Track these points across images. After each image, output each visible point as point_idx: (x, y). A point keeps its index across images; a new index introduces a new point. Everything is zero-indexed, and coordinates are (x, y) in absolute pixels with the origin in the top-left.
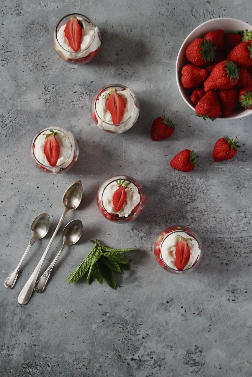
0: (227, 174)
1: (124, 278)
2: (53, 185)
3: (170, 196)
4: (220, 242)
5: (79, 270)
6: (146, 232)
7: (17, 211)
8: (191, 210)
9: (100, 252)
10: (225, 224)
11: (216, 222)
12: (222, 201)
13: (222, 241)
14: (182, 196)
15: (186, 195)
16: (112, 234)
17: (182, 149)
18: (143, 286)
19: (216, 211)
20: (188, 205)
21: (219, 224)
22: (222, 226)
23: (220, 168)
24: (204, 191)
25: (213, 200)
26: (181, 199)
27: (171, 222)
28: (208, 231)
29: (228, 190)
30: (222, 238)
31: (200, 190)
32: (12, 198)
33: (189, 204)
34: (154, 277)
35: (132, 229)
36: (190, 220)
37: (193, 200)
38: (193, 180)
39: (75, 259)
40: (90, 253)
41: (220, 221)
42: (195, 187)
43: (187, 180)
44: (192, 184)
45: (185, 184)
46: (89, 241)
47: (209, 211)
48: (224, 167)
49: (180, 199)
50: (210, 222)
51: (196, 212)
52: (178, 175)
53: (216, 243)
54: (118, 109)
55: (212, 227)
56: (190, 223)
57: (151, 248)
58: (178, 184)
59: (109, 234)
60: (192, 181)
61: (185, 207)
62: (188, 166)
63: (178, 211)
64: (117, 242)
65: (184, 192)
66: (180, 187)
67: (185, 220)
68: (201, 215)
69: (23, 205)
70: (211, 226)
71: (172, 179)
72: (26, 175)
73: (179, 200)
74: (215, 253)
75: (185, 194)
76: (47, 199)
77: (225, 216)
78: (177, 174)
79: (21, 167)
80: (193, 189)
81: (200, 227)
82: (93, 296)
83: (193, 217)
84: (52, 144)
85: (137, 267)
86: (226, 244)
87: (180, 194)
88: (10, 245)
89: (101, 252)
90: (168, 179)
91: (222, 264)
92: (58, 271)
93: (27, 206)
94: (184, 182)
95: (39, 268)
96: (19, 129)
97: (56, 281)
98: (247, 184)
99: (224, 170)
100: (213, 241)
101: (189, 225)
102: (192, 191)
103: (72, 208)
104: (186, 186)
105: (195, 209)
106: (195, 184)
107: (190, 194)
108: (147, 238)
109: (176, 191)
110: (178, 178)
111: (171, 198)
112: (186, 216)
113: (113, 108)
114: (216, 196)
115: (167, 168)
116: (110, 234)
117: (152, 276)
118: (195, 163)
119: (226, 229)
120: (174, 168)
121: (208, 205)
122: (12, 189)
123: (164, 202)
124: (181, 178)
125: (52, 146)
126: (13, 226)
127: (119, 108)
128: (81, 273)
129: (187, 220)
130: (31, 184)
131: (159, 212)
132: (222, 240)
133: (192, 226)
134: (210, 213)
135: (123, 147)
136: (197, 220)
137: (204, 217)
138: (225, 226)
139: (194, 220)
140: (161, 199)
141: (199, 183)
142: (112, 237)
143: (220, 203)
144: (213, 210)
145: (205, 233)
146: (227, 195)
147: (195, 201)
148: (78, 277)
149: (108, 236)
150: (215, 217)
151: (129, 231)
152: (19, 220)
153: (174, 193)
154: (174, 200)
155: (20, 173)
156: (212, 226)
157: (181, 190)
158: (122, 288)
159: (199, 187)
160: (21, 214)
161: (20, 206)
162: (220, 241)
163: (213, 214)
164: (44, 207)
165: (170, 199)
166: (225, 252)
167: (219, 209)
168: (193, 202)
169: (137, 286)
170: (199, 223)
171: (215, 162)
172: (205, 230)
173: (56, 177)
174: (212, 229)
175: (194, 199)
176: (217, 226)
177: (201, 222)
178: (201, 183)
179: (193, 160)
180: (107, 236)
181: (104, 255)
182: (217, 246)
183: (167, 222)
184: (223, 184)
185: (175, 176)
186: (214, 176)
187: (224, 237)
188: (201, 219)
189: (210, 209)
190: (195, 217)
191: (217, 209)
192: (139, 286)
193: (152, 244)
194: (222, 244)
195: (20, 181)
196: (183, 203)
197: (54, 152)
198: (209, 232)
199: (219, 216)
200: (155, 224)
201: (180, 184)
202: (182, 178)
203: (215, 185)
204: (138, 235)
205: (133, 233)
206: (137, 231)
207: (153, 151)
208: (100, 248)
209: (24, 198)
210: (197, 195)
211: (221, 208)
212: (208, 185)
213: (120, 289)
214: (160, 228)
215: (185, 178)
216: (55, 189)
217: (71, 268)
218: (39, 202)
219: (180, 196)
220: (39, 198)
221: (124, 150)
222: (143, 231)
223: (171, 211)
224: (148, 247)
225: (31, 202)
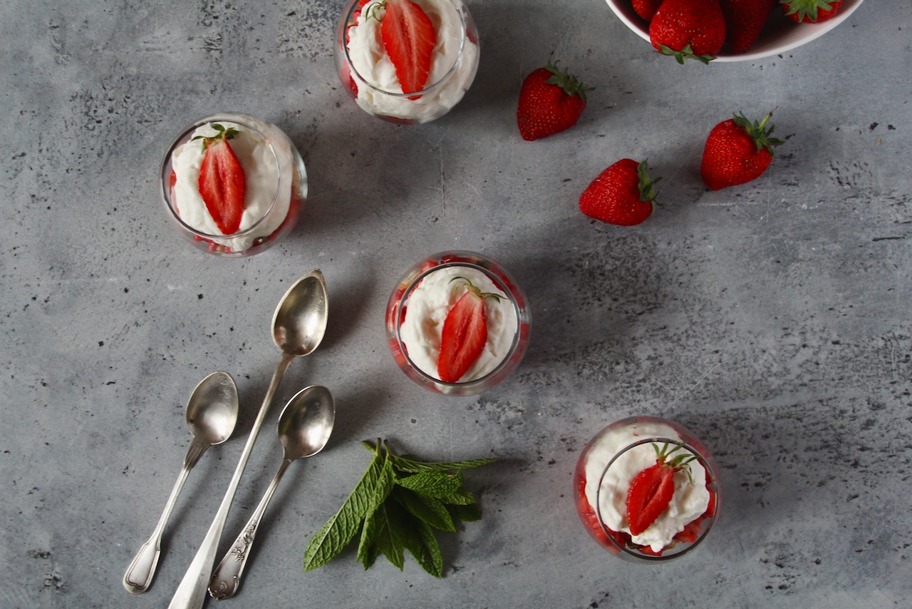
0: (744, 224)
1: (466, 545)
2: (245, 288)
3: (584, 299)
4: (735, 424)
5: (333, 530)
6: (520, 408)
7: (145, 367)
8: (648, 335)
9: (389, 474)
10: (749, 371)
11: (722, 366)
12: (735, 304)
13: (741, 418)
14: (618, 295)
15: (631, 292)
16: (423, 419)
17: (611, 160)
18: (521, 563)
19: (720, 332)
20: (638, 320)
21: (729, 370)
22: (739, 376)
23: (724, 207)
24: (682, 279)
25: (709, 303)
26: (616, 304)
27: (590, 375)
28: (699, 393)
29: (750, 271)
30: (740, 411)
31: (669, 277)
32: (129, 333)
33: (641, 318)
34: (553, 536)
35: (479, 403)
36: (646, 365)
37: (652, 306)
38: (648, 248)
39: (321, 496)
40: (361, 480)
41: (731, 362)
42: (654, 270)
43: (632, 248)
44: (646, 258)
45: (624, 262)
46: (356, 442)
47: (699, 335)
48: (734, 206)
49: (613, 307)
50: (703, 367)
51: (662, 340)
52: (605, 235)
53: (724, 427)
54: (414, 48)
55: (710, 382)
56: (647, 372)
57: (539, 453)
58: (604, 262)
59: (415, 418)
60: (646, 252)
61: (631, 326)
62: (634, 208)
63: (612, 341)
64: (438, 442)
65: (624, 285)
66: (612, 271)
67: (632, 366)
68: (678, 349)
69: (163, 350)
70: (706, 378)
71: (588, 248)
72: (166, 263)
73: (610, 309)
74: (721, 455)
75: (627, 289)
76: (228, 329)
77: (747, 347)
78: (600, 232)
79: (149, 241)
80: (650, 274)
81: (676, 382)
82: (379, 601)
83: (654, 355)
84: (220, 165)
85: (500, 511)
86: (752, 429)
87: (613, 290)
88: (131, 468)
89: (394, 475)
90: (576, 248)
91: (744, 485)
92: (274, 536)
93: (172, 353)
94: (623, 255)
95: (218, 530)
96: (138, 132)
97: (269, 565)
98: (803, 250)
99: (737, 214)
100: (717, 420)
101: (644, 380)
102: (648, 280)
103: (301, 351)
104: (630, 265)
105: (661, 332)
106: (653, 260)
107: (643, 290)
108: (525, 423)
109: (599, 282)
110: (604, 244)
111: (588, 303)
112: (635, 353)
113: (399, 45)
114: (718, 290)
115: (571, 216)
116: (418, 420)
117: (545, 532)
118: (654, 199)
119: (751, 383)
120: (592, 216)
121: (695, 318)
122: (127, 306)
123: (569, 316)
124: (612, 245)
125: (220, 171)
126: (137, 412)
127: (417, 45)
128: (338, 538)
129: (638, 366)
130: (180, 287)
131: (555, 347)
132: (741, 416)
133: (653, 380)
134: (703, 339)
135: (440, 165)
136: (665, 363)
137: (687, 353)
138: (749, 374)
139: (657, 363)
140: (559, 309)
141: (667, 257)
142: (424, 428)
143: (729, 309)
144: (710, 331)
145: (691, 398)
146: (748, 286)
147: (656, 308)
148: (333, 549)
149: (411, 424)
150: (717, 352)
151: (471, 408)
152: (152, 395)
153: (595, 288)
154: (598, 310)
155: (146, 258)
156: (711, 378)
157: (616, 278)
158: (461, 573)
159: (667, 265)
160: (157, 377)
161: (154, 353)
162: (735, 420)
163: (710, 343)
164: (222, 352)
165: (585, 307)
166: (750, 451)
167: (729, 326)
168: (651, 311)
169: (505, 564)
170: (672, 370)
171: (707, 190)
172: (692, 392)
173: (250, 265)
174: (711, 387)
175: (655, 304)
176: (725, 378)
177: (679, 368)
178: (672, 256)
179: (648, 188)
180: (408, 427)
181: (403, 485)
182: (727, 434)
183: (579, 374)
184: (734, 253)
185: (595, 239)
186: (708, 231)
187: (746, 409)
188: (678, 359)
189: (703, 327)
190: (661, 356)
191: (722, 327)
192: (511, 565)
193: (542, 440)
194: (743, 429)
195: (148, 280)
196: (624, 316)
197: (229, 190)
198: (702, 396)
199: (730, 347)
200: (544, 383)
201: (611, 261)
202: (616, 243)
203: (713, 257)
204: (499, 418)
205: (482, 412)
206: (495, 405)
207: (526, 169)
208: (391, 463)
209: (164, 331)
210: (662, 289)
211: (732, 323)
212: (693, 258)
213: (455, 576)
214: (561, 394)
215: (625, 243)
216: (249, 298)
217: (312, 525)
218: (208, 339)
219: (613, 296)
220: (205, 328)
221: (442, 171)
222: (513, 404)
223: (590, 342)
224: (530, 449)
225: (183, 341)
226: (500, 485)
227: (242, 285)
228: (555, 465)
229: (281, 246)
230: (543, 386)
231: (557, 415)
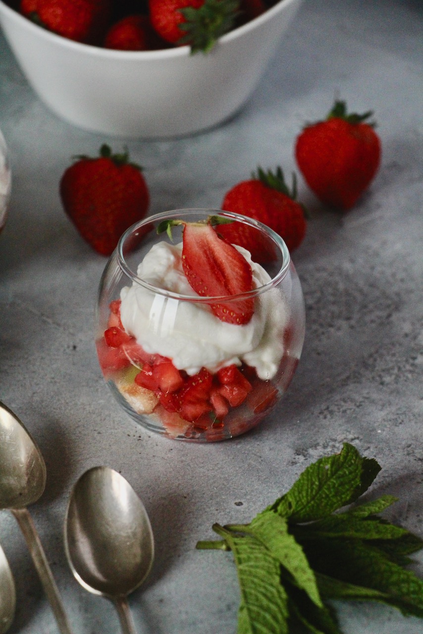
8: (418, 326)
14: (346, 315)
15: (357, 307)
16: (248, 497)
20: (392, 321)
24: (399, 277)
26: (353, 322)
27: (396, 378)
31: (384, 281)
33: (393, 318)
35: (298, 455)
37: (393, 307)
38: (334, 273)
39: (202, 622)
42: (361, 283)
44: (342, 280)
46: (190, 553)
59: (237, 501)
60: (337, 277)
61: (391, 329)
65: (343, 306)
73: (352, 327)
80: (360, 287)
87: (337, 314)
102: (365, 292)
104: (330, 291)
106: (351, 278)
107: (368, 300)
108: (372, 446)
116: (243, 501)
141: (362, 270)
147: (399, 306)
151: (294, 463)
154: (340, 333)
165: (322, 337)
168: (397, 311)
175: (395, 304)
178: (367, 267)
180: (238, 511)
183: (382, 383)
193: (409, 449)
196: (373, 324)
203: (409, 251)
206: (319, 448)
210: (389, 291)
212: (390, 260)
219: (342, 317)
223: (363, 357)
224: (406, 462)
226: (409, 506)
230: (354, 410)
231: (401, 423)
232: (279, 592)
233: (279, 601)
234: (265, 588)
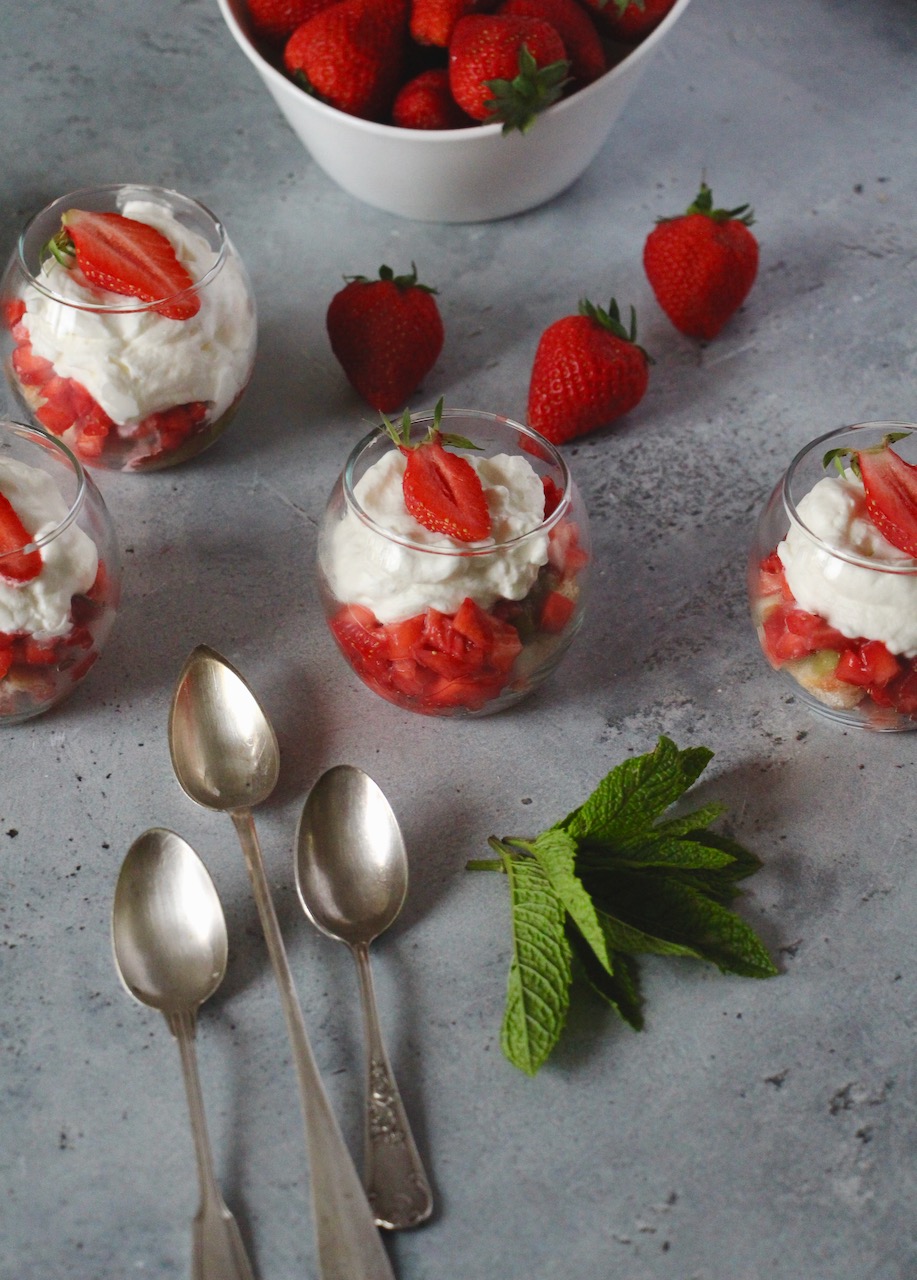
0: (792, 354)
1: (775, 910)
2: (84, 784)
3: (650, 534)
5: (526, 979)
6: (682, 698)
14: (694, 506)
15: (709, 494)
16: (540, 791)
18: (888, 885)
20: (754, 518)
24: (769, 446)
26: (701, 518)
31: (748, 453)
34: (903, 825)
35: (611, 726)
37: (757, 496)
38: (685, 439)
39: (464, 979)
40: (512, 892)
42: (718, 456)
43: (661, 450)
44: (694, 451)
45: (665, 469)
46: (458, 876)
48: (758, 343)
52: (606, 457)
57: (769, 735)
58: (636, 483)
59: (525, 797)
60: (687, 445)
61: (750, 528)
65: (692, 492)
66: (659, 486)
71: (596, 480)
73: (699, 526)
75: (700, 494)
76: (101, 852)
80: (716, 463)
82: (705, 1069)
87: (682, 504)
88: (73, 1133)
92: (429, 1082)
93: (21, 932)
94: (656, 463)
97: (459, 1129)
98: (904, 338)
99: (773, 348)
102: (722, 471)
104: (677, 468)
106: (706, 448)
107: (725, 484)
108: (708, 714)
109: (652, 506)
111: (660, 536)
116: (531, 796)
117: (886, 824)
123: (647, 563)
124: (629, 461)
126: (18, 1046)
128: (547, 984)
131: (661, 605)
140: (623, 562)
141: (722, 435)
147: (765, 492)
149: (524, 807)
151: (604, 739)
152: (29, 1008)
153: (653, 516)
154: (682, 536)
157: (674, 491)
158: (807, 951)
160: (17, 978)
165: (659, 542)
168: (761, 500)
169: (865, 900)
171: (704, 346)
173: (69, 752)
175: (759, 489)
178: (729, 431)
180: (525, 813)
183: (731, 616)
185: (597, 467)
186: (751, 384)
192: (876, 896)
193: (756, 718)
196: (728, 523)
201: (644, 478)
203: (788, 405)
204: (661, 728)
205: (625, 730)
206: (638, 715)
210: (752, 470)
212: (761, 419)
213: (798, 960)
216: (103, 794)
217: (484, 1027)
218: (72, 880)
219: (687, 511)
220: (54, 869)
221: (291, 504)
222: (666, 701)
223: (709, 574)
224: (750, 738)
225: (28, 905)
227: (78, 782)
228: (808, 737)
229: (104, 704)
230: (690, 658)
231: (748, 678)
232: (561, 947)
233: (561, 960)
234: (544, 941)
